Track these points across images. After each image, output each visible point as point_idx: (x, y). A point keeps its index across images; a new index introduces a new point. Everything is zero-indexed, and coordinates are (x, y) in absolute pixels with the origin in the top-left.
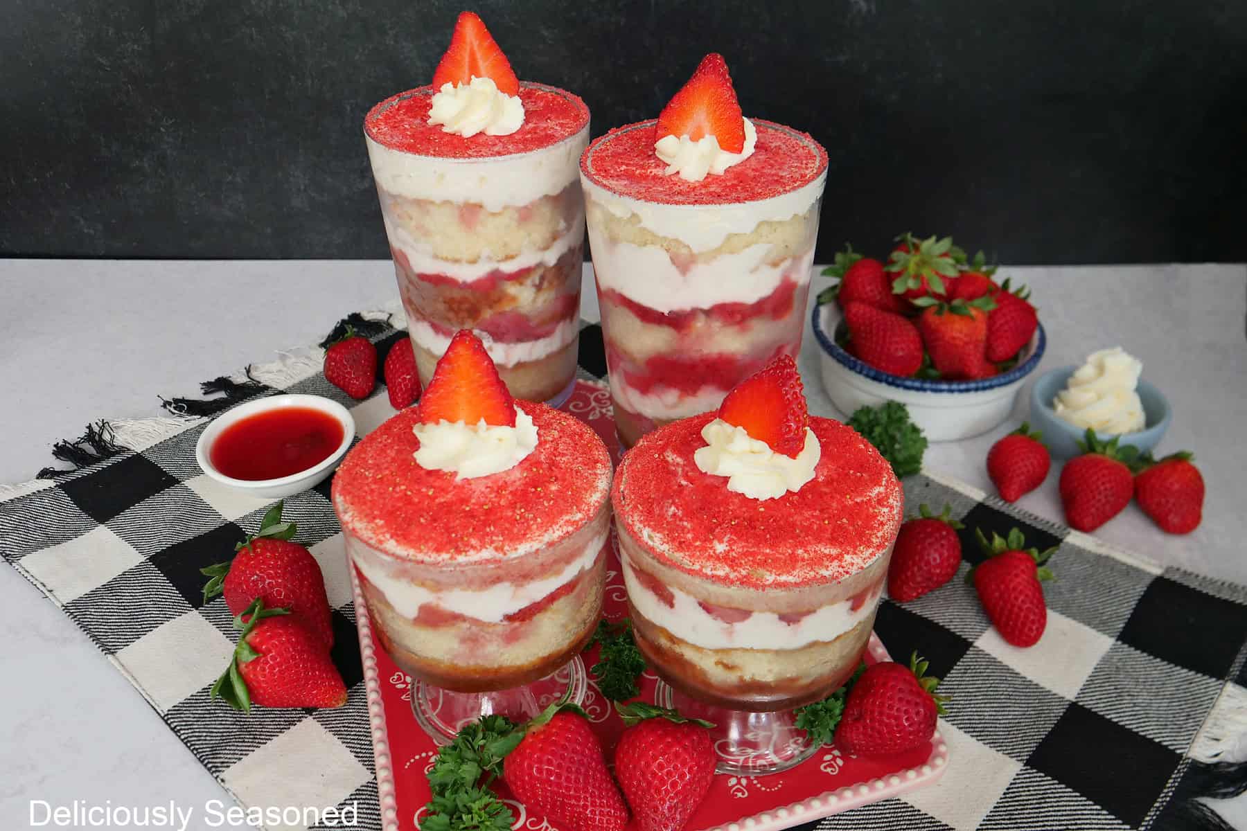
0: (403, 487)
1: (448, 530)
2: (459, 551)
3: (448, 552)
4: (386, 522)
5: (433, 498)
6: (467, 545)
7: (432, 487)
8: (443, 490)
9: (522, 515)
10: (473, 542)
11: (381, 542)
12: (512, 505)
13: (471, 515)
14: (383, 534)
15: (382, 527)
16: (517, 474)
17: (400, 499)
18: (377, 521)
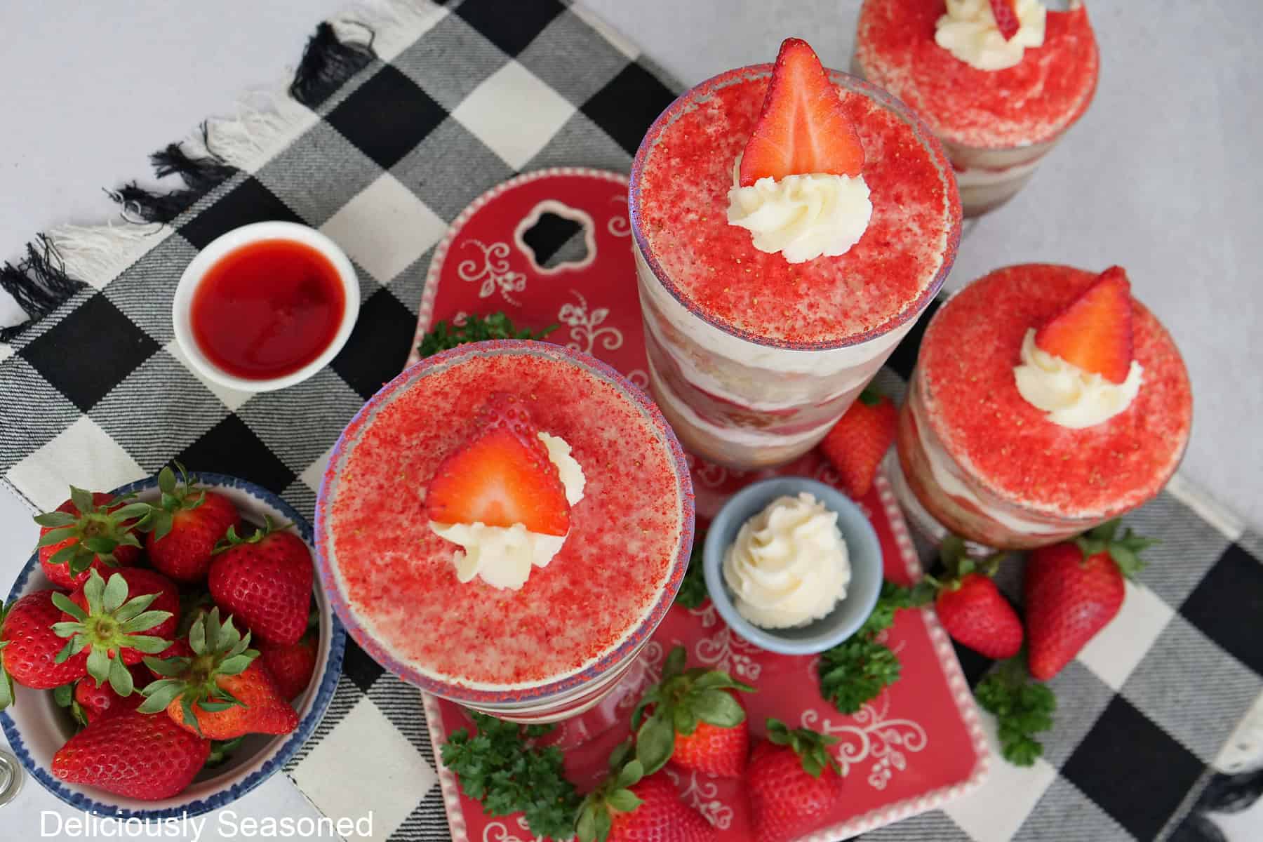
0: (995, 406)
1: (1025, 471)
2: (1027, 497)
3: (1017, 493)
4: (969, 437)
5: (1020, 428)
6: (1037, 494)
7: (1023, 416)
8: (1030, 423)
9: (1095, 480)
10: (1043, 492)
11: (956, 452)
12: (1090, 465)
13: (1048, 462)
14: (962, 446)
15: (961, 438)
16: (1105, 429)
17: (986, 417)
18: (959, 430)
